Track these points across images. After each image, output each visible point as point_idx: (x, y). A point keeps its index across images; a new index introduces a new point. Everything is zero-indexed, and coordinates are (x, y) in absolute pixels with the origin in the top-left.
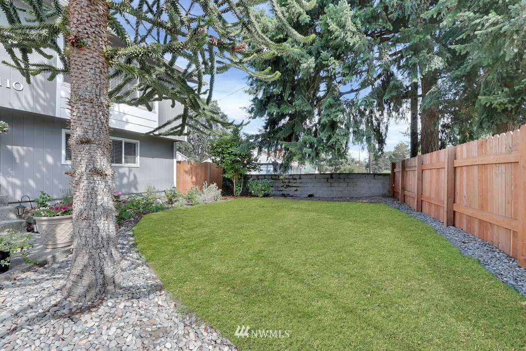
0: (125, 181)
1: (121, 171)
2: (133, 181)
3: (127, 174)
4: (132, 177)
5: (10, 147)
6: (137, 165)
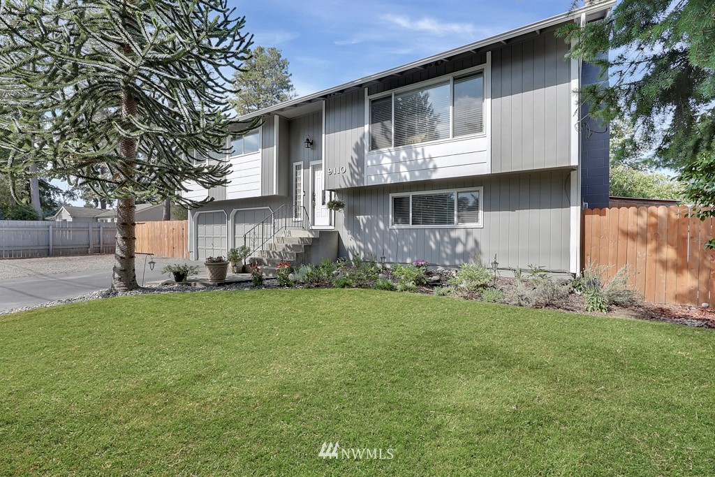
0: (460, 249)
1: (454, 234)
2: (472, 250)
3: (463, 238)
4: (471, 244)
5: (358, 217)
6: (480, 224)
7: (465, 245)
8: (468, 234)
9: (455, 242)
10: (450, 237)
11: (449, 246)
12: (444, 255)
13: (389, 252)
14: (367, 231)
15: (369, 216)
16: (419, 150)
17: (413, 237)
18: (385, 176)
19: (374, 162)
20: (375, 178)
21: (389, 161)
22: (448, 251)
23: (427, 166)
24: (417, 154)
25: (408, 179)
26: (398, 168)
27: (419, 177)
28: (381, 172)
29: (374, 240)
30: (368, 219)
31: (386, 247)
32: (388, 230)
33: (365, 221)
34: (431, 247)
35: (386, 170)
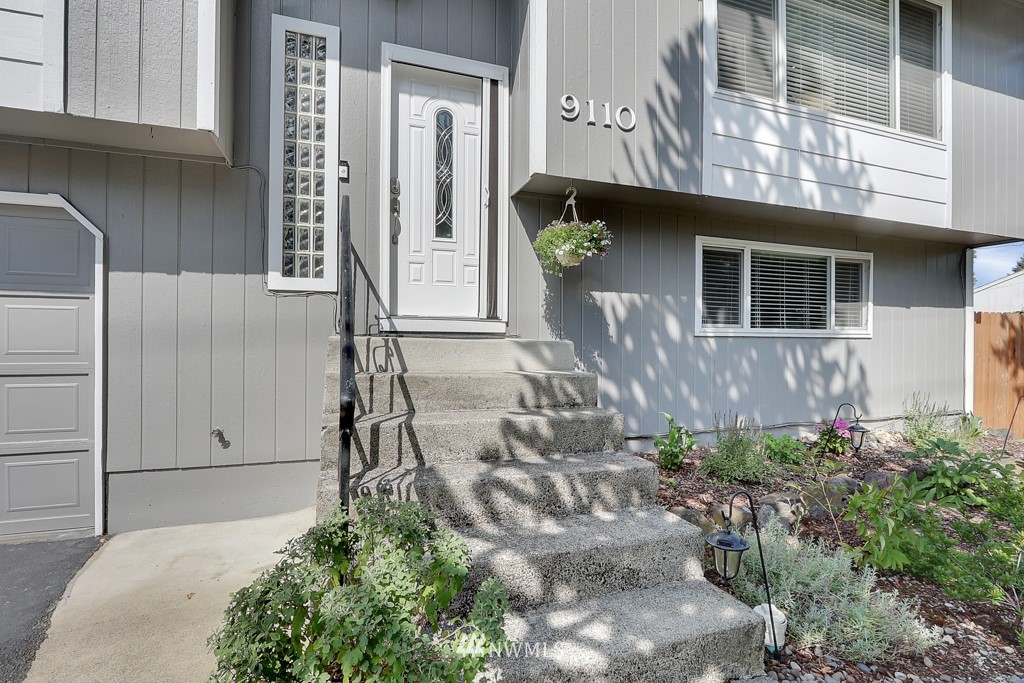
0: (837, 385)
1: (828, 352)
2: (857, 386)
3: (842, 362)
4: (854, 374)
5: (597, 295)
6: (869, 330)
7: (846, 377)
8: (850, 353)
9: (829, 369)
10: (821, 360)
11: (820, 380)
12: (812, 403)
13: (695, 403)
14: (629, 343)
15: (636, 297)
16: (840, 133)
17: (750, 359)
18: (763, 180)
19: (735, 130)
20: (735, 179)
21: (774, 139)
22: (819, 392)
23: (856, 182)
24: (837, 144)
25: (818, 205)
26: (794, 167)
27: (839, 204)
28: (752, 163)
29: (650, 372)
30: (632, 308)
31: (685, 389)
32: (690, 339)
33: (622, 312)
34: (786, 383)
35: (766, 162)
